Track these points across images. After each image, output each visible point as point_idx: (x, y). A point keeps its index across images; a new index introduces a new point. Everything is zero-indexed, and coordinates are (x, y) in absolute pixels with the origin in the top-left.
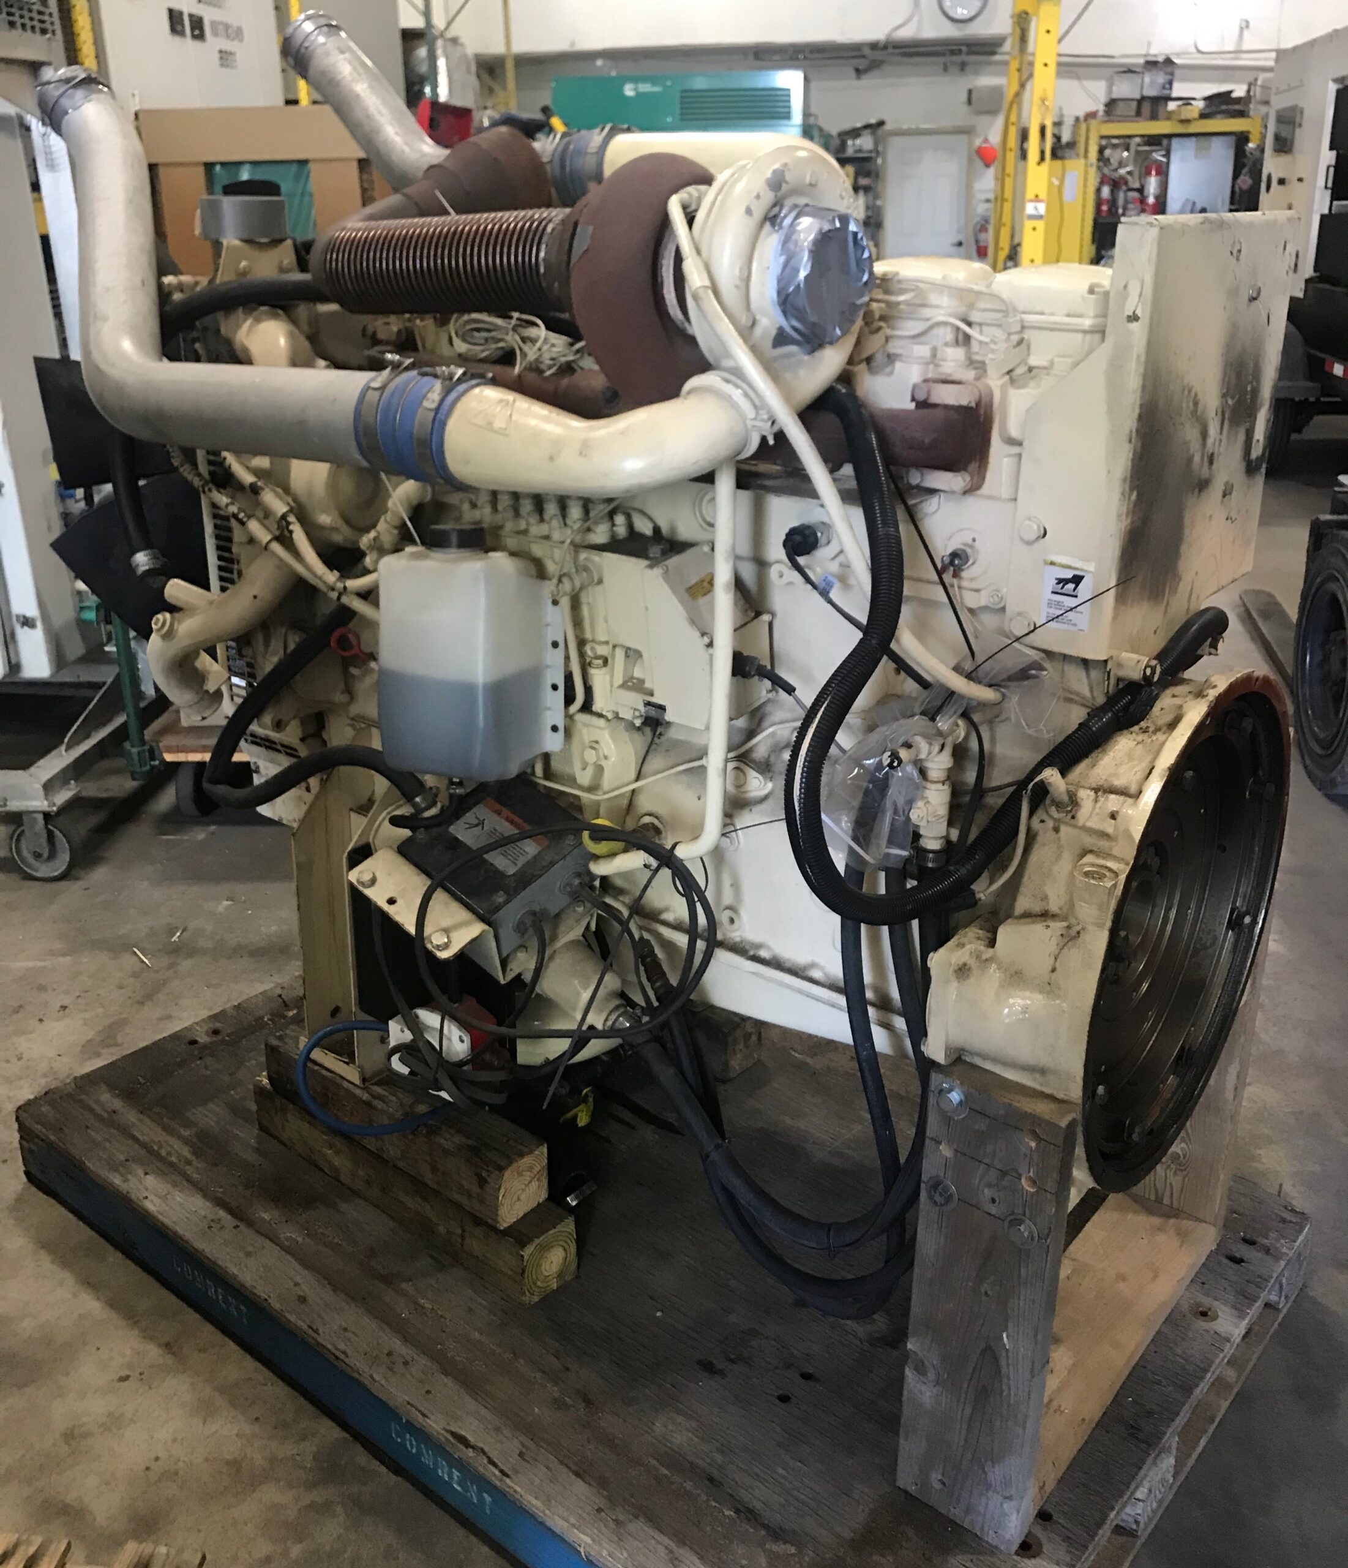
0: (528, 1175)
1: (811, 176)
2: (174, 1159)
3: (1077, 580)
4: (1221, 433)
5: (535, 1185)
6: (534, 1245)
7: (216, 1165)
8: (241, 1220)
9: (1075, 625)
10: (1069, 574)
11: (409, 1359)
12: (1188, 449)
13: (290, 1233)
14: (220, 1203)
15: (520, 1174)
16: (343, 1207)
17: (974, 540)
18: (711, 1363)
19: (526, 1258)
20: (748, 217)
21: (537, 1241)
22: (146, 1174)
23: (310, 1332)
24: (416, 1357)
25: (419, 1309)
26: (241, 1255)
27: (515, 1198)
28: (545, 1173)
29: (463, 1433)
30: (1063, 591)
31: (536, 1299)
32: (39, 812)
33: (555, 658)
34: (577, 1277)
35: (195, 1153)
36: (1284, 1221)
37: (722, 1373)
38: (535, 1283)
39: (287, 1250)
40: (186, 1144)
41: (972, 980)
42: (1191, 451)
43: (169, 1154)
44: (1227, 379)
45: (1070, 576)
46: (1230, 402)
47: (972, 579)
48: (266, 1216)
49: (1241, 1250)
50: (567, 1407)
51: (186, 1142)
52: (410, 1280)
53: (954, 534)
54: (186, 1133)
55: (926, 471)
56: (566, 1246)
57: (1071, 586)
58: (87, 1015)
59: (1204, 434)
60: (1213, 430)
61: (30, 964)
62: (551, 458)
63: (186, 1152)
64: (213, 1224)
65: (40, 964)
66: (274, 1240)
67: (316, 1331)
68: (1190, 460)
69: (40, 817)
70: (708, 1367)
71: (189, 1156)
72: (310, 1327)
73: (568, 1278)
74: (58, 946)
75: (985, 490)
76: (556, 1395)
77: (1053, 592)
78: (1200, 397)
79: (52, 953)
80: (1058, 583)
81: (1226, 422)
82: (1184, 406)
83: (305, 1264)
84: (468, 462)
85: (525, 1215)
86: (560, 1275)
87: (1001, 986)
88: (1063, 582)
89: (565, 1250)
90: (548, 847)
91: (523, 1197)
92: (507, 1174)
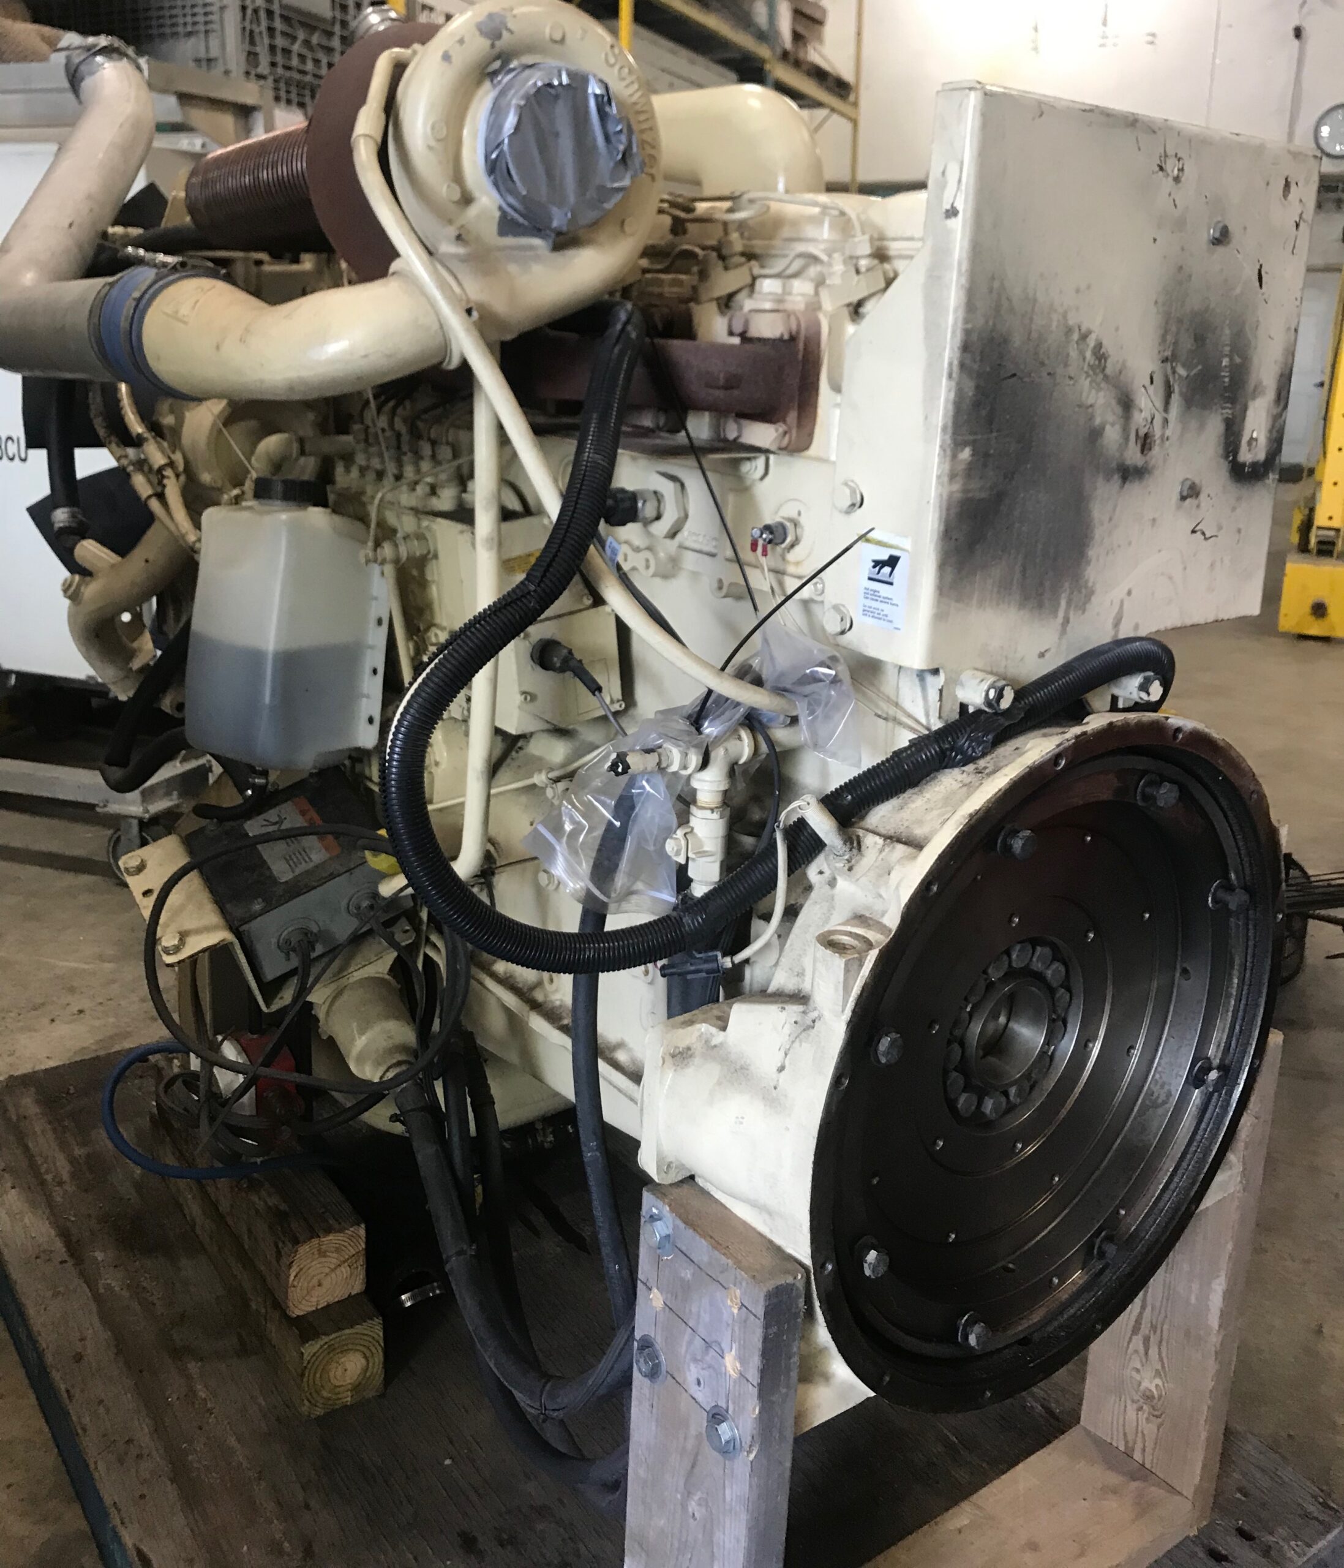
0: (333, 1259)
1: (552, 28)
2: (49, 1177)
3: (893, 562)
4: (1166, 409)
5: (345, 1270)
6: (321, 1342)
7: (86, 1191)
8: (72, 1255)
9: (891, 622)
10: (884, 556)
11: (145, 1452)
12: (1091, 418)
13: (112, 1280)
14: (65, 1234)
15: (322, 1254)
16: (184, 1262)
17: (799, 514)
18: (474, 1540)
19: (306, 1357)
20: (446, 64)
21: (326, 1339)
22: (13, 1187)
23: (65, 1395)
24: (154, 1453)
25: (191, 1394)
26: (49, 1294)
27: (315, 1281)
28: (362, 1261)
29: (151, 1556)
30: (879, 577)
31: (319, 1411)
32: (135, 817)
33: (378, 639)
34: (382, 1396)
35: (73, 1175)
36: (1307, 1515)
37: (480, 1555)
38: (318, 1392)
39: (97, 1298)
40: (71, 1163)
41: (690, 1071)
42: (1098, 421)
43: (47, 1172)
44: (1170, 338)
45: (885, 557)
46: (1182, 371)
47: (797, 564)
48: (99, 1256)
49: (1231, 1545)
50: (281, 1552)
51: (72, 1160)
52: (201, 1360)
53: (781, 505)
54: (78, 1151)
55: (745, 423)
56: (368, 1354)
57: (887, 570)
58: (97, 1023)
59: (1126, 404)
60: (1147, 402)
61: (73, 965)
62: (218, 348)
63: (65, 1173)
64: (42, 1255)
65: (86, 967)
66: (91, 1284)
67: (70, 1397)
68: (1095, 434)
69: (135, 822)
70: (469, 1543)
71: (66, 1177)
72: (68, 1391)
73: (370, 1394)
74: (110, 951)
75: (813, 451)
76: (278, 1536)
77: (870, 579)
78: (1108, 346)
79: (101, 958)
80: (874, 567)
81: (1176, 398)
82: (1074, 354)
83: (106, 1318)
84: (159, 358)
85: (328, 1306)
86: (356, 1388)
87: (719, 1083)
88: (878, 564)
89: (365, 1357)
90: (338, 856)
91: (327, 1283)
92: (304, 1249)
